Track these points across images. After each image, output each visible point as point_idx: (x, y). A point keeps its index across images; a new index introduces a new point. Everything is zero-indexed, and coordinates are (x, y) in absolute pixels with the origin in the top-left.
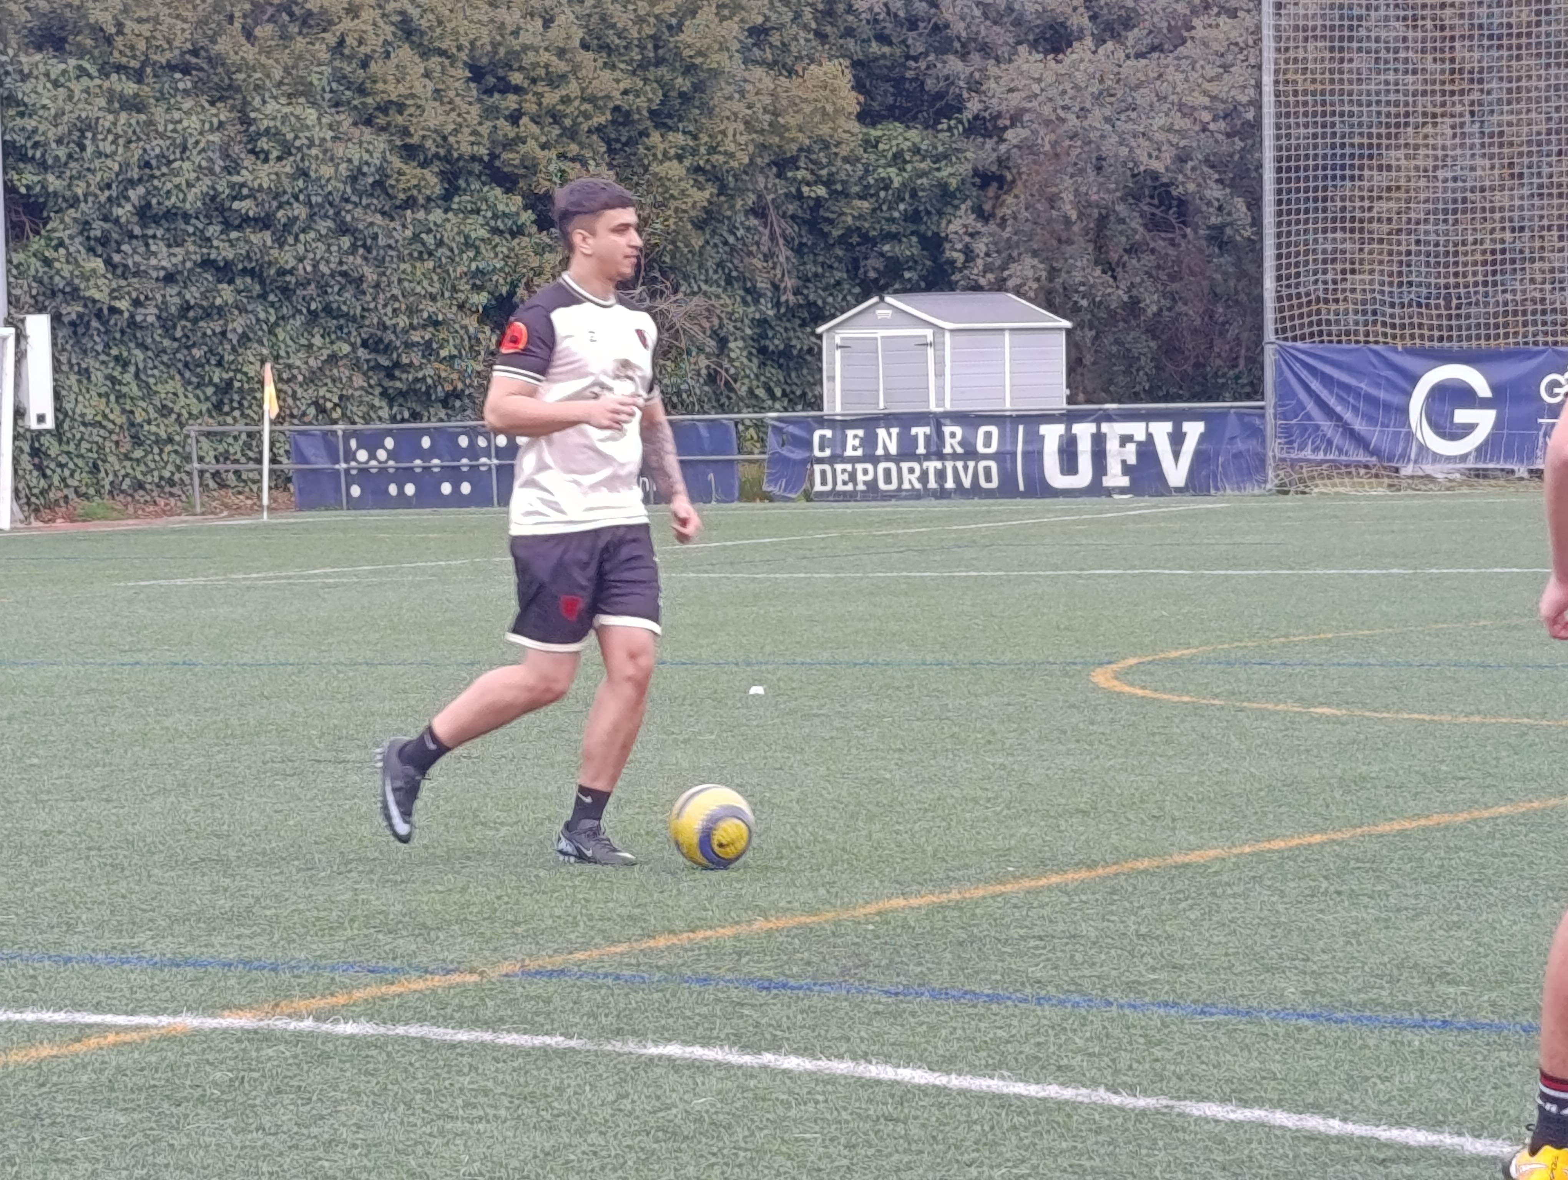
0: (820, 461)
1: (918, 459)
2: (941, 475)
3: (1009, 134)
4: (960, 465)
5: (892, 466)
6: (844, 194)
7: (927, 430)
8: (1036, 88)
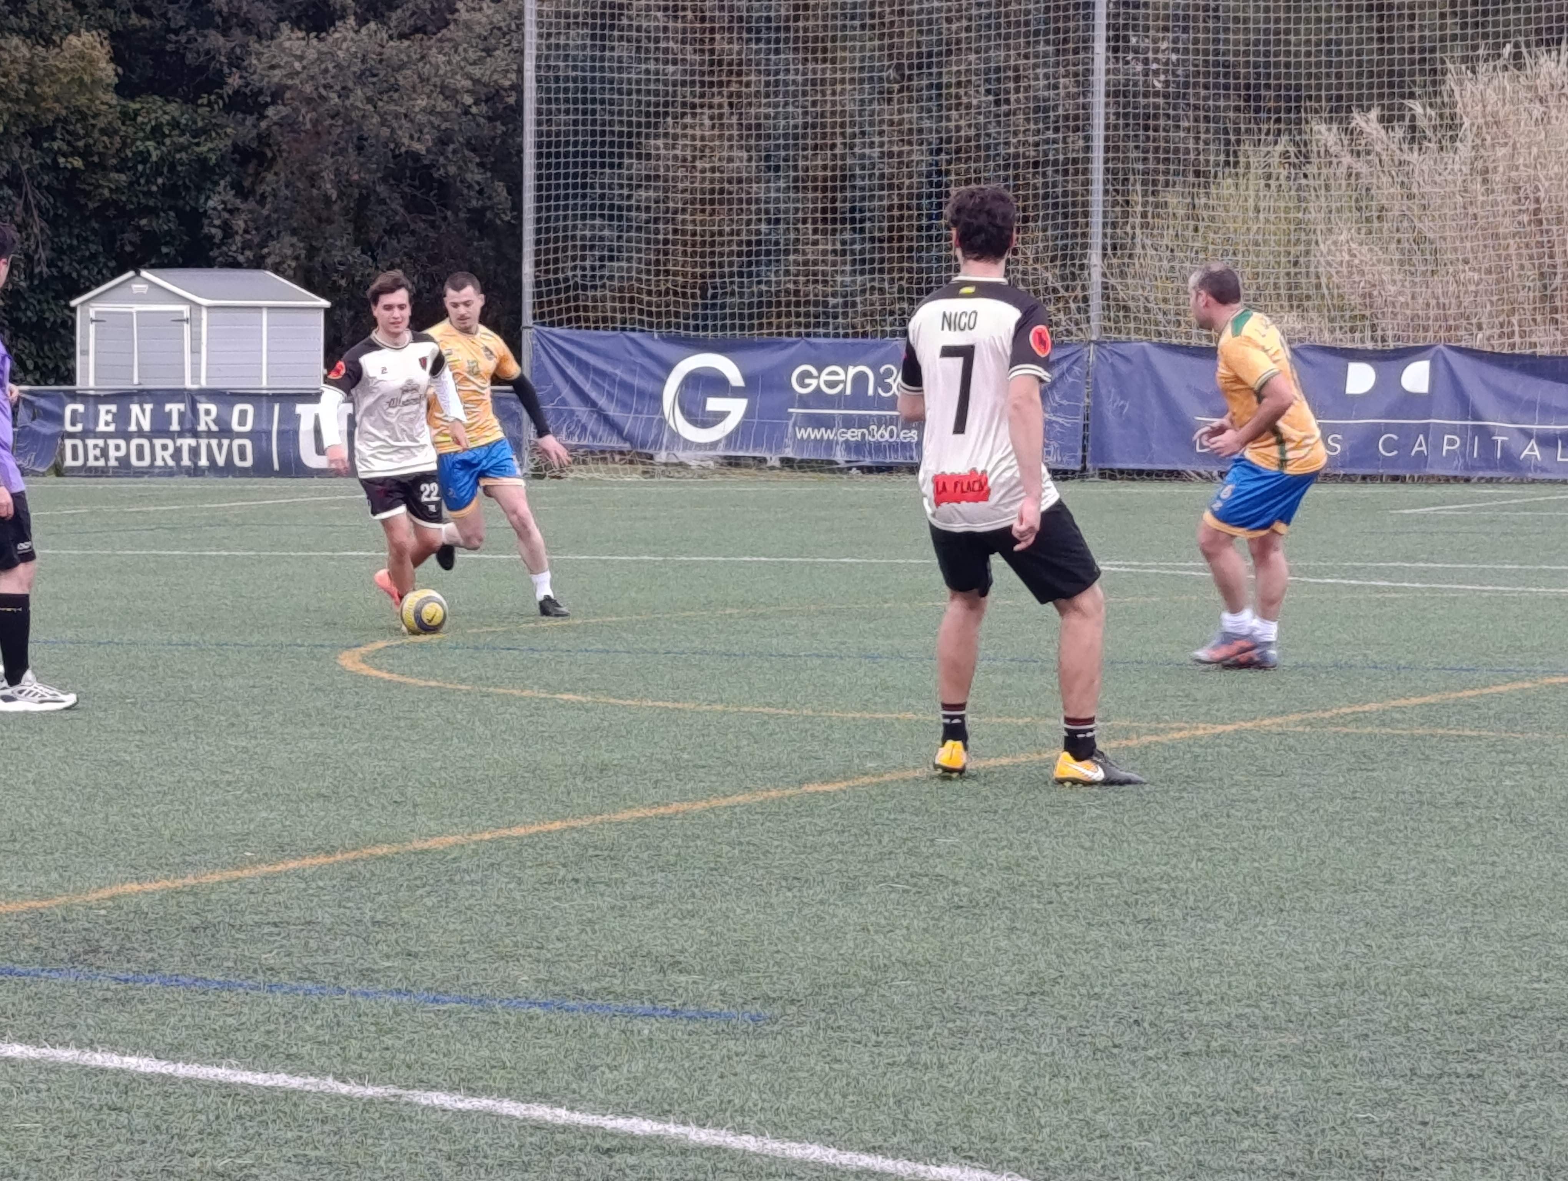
0: (72, 435)
1: (172, 435)
2: (195, 452)
3: (270, 111)
4: (214, 442)
5: (145, 442)
6: (102, 167)
7: (182, 407)
8: (297, 65)
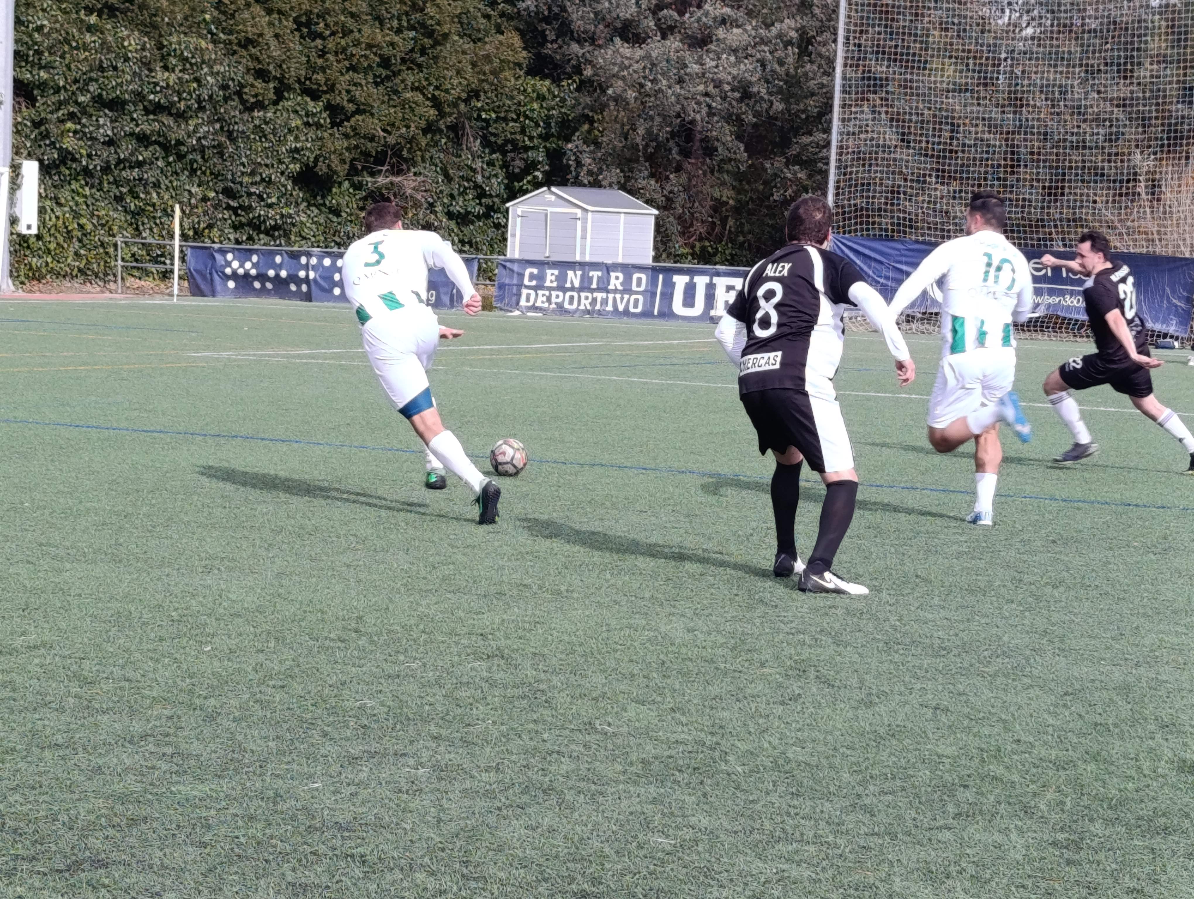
0: (528, 287)
1: (592, 291)
2: (605, 302)
4: (618, 296)
5: (575, 294)
7: (599, 274)
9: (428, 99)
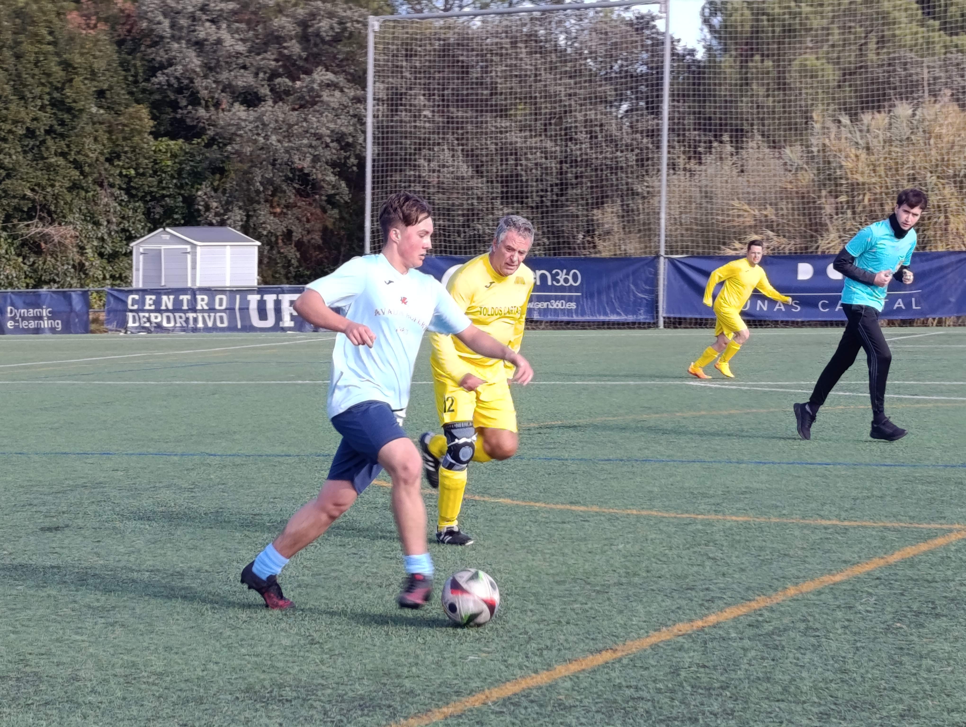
0: (132, 311)
1: (185, 312)
2: (195, 320)
3: (229, 147)
4: (206, 315)
5: (171, 315)
6: (144, 174)
7: (189, 297)
8: (243, 124)
9: (70, 162)
